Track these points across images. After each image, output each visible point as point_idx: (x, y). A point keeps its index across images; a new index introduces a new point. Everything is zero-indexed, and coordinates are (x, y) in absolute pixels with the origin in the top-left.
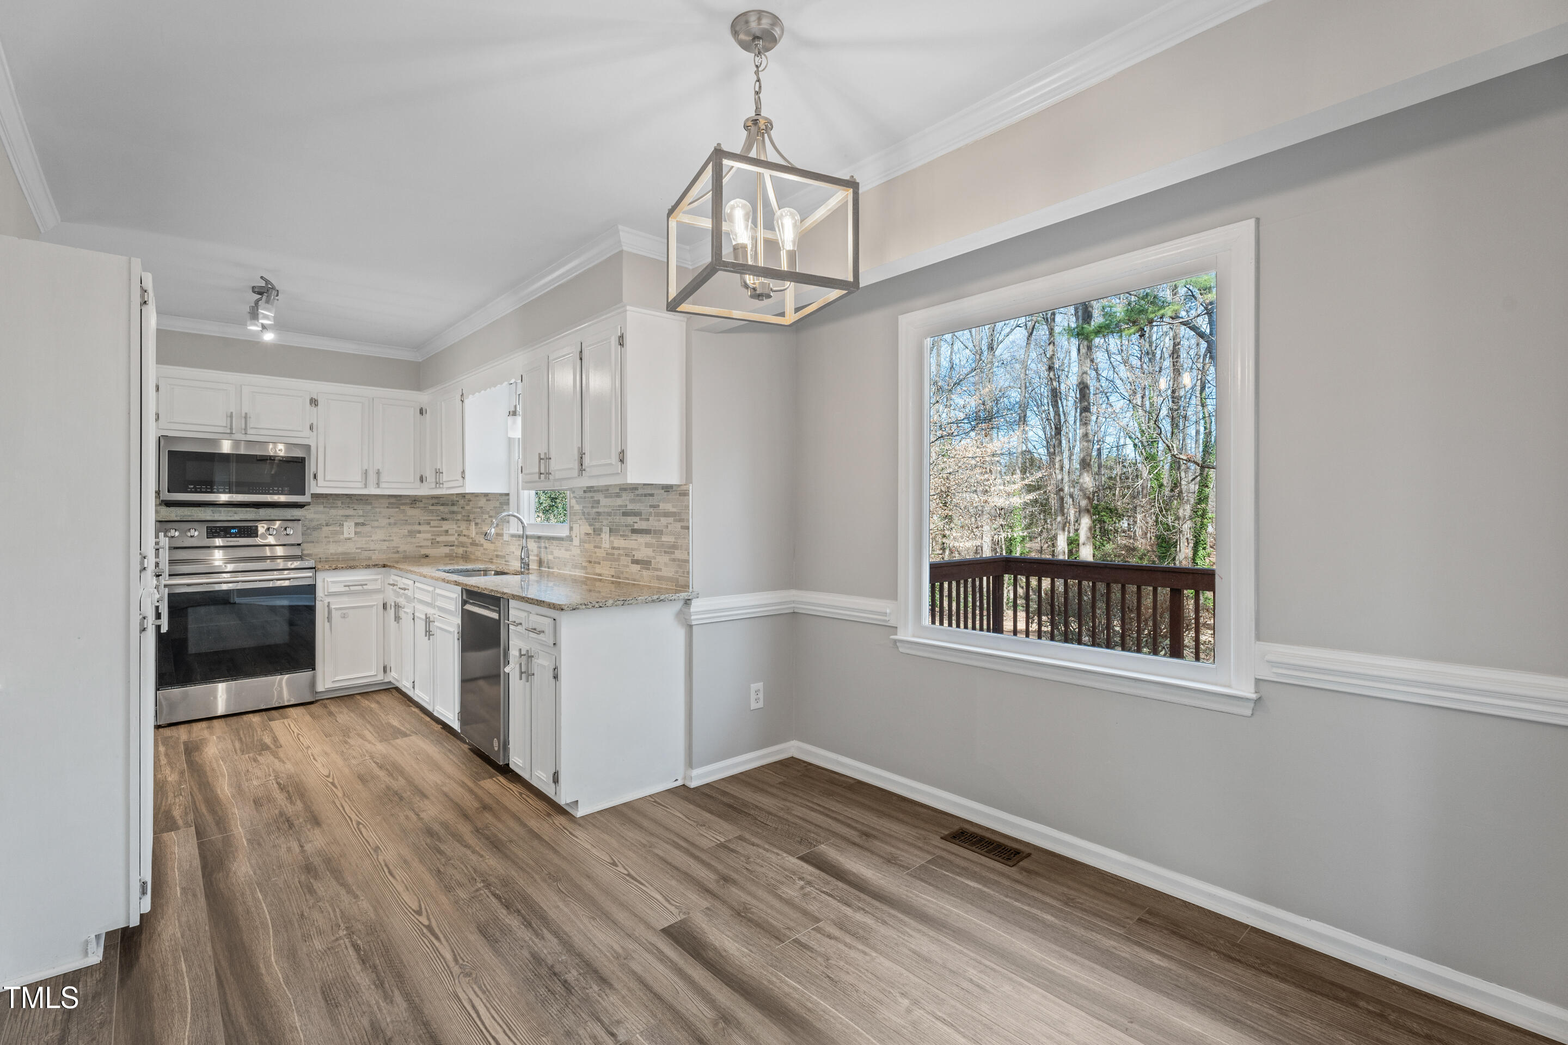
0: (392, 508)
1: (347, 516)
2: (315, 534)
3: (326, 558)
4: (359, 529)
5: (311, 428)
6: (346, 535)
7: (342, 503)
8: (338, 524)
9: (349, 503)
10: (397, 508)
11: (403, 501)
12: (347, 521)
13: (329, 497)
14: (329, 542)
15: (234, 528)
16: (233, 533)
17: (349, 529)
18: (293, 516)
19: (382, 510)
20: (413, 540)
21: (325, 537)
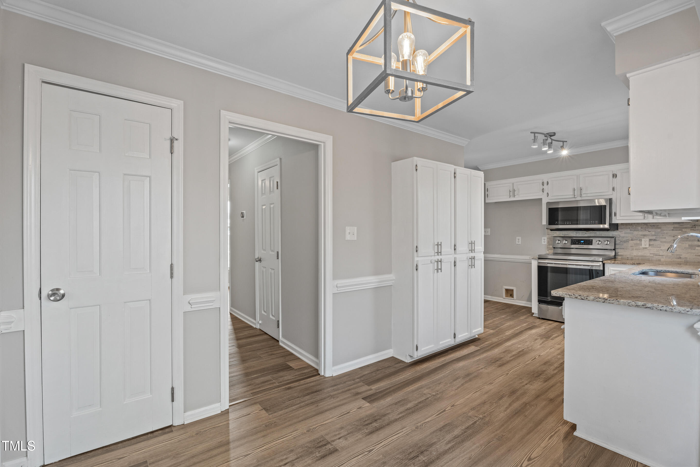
0: (676, 230)
1: (644, 235)
2: (625, 244)
3: (631, 258)
4: (652, 243)
5: (613, 189)
6: (643, 246)
7: (641, 228)
8: (639, 240)
9: (645, 228)
10: (680, 230)
11: (685, 226)
12: (644, 238)
13: (633, 225)
14: (633, 249)
15: (582, 240)
16: (582, 243)
17: (645, 243)
18: (613, 235)
19: (668, 231)
20: (693, 251)
21: (631, 246)
